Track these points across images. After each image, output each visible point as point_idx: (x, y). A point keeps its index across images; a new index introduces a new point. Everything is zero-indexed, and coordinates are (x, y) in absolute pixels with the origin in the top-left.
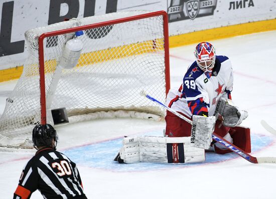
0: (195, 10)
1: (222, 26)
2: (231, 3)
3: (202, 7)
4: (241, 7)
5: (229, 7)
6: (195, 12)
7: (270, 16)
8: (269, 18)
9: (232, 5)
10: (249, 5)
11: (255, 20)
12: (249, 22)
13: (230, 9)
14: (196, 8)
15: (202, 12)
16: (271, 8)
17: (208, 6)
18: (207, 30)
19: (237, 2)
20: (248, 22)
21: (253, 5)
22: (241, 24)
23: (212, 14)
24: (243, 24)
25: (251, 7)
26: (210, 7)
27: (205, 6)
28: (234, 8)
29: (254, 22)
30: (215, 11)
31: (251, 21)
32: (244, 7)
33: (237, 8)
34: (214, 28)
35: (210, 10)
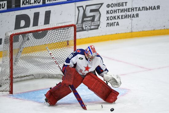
0: (89, 26)
1: (102, 35)
2: (107, 23)
3: (92, 25)
4: (112, 26)
5: (106, 25)
6: (89, 28)
7: (127, 31)
8: (126, 32)
9: (108, 24)
10: (117, 25)
11: (119, 33)
12: (116, 34)
13: (107, 26)
14: (89, 25)
15: (92, 27)
16: (128, 26)
17: (95, 24)
18: (95, 37)
19: (110, 23)
20: (115, 33)
21: (118, 25)
22: (112, 34)
23: (97, 28)
24: (113, 34)
25: (118, 26)
26: (97, 25)
27: (94, 25)
28: (109, 26)
29: (119, 34)
30: (99, 27)
31: (117, 33)
32: (114, 25)
33: (111, 26)
34: (99, 36)
35: (96, 27)
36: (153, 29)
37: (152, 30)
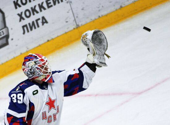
1: (21, 54)
2: (23, 27)
4: (35, 28)
5: (22, 32)
7: (68, 28)
8: (67, 30)
9: (25, 28)
10: (43, 23)
11: (53, 37)
12: (48, 41)
13: (24, 33)
16: (67, 18)
17: (0, 37)
18: (7, 62)
19: (29, 24)
20: (46, 40)
21: (46, 22)
22: (40, 45)
23: (7, 44)
24: (42, 44)
25: (45, 24)
26: (3, 38)
28: (28, 31)
29: (53, 39)
30: (10, 40)
31: (49, 39)
32: (38, 26)
33: (31, 29)
34: (14, 58)
36: (118, 7)
37: (116, 10)
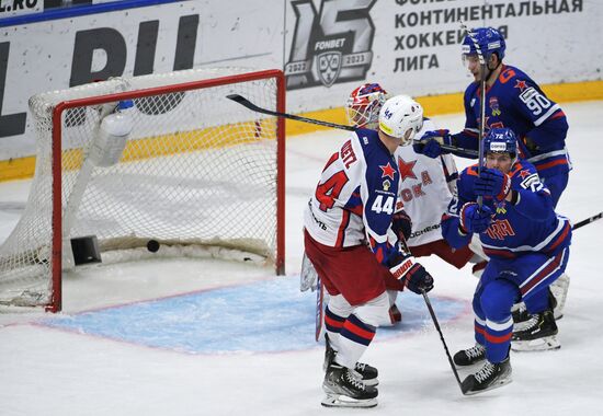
0: (334, 70)
2: (398, 60)
3: (345, 64)
4: (416, 68)
5: (394, 67)
6: (333, 74)
9: (400, 63)
10: (431, 65)
11: (439, 92)
12: (429, 95)
13: (395, 70)
14: (334, 66)
15: (345, 73)
17: (356, 63)
19: (409, 59)
20: (426, 94)
21: (437, 65)
23: (363, 77)
24: (417, 98)
25: (434, 67)
26: (360, 66)
27: (351, 64)
28: (403, 69)
29: (437, 95)
30: (369, 73)
31: (433, 93)
32: (421, 67)
33: (409, 68)
35: (359, 72)
36: (557, 79)
37: (553, 84)
